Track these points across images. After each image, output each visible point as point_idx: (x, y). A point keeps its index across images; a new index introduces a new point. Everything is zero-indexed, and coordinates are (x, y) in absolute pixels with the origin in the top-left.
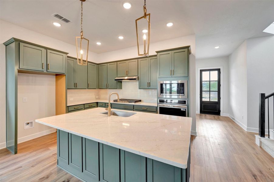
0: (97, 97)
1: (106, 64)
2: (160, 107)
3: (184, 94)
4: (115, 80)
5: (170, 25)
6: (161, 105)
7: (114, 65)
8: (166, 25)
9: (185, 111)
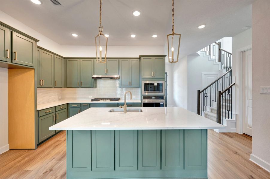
0: (60, 97)
1: (78, 59)
2: (143, 103)
3: (162, 91)
4: (93, 78)
5: (155, 36)
6: (144, 101)
7: (90, 62)
8: (152, 36)
9: (163, 104)
